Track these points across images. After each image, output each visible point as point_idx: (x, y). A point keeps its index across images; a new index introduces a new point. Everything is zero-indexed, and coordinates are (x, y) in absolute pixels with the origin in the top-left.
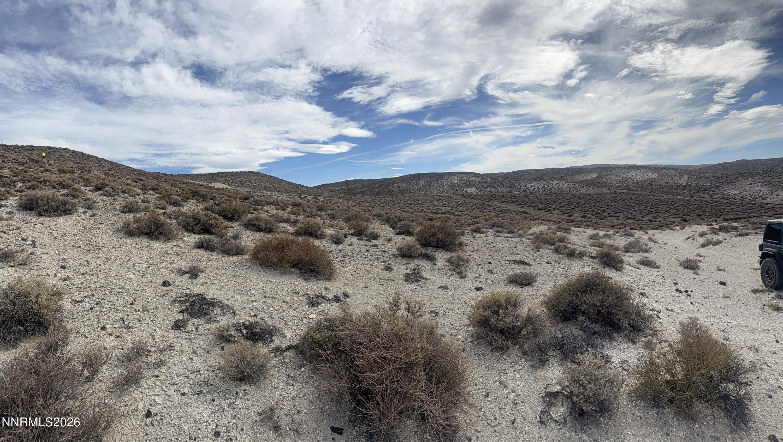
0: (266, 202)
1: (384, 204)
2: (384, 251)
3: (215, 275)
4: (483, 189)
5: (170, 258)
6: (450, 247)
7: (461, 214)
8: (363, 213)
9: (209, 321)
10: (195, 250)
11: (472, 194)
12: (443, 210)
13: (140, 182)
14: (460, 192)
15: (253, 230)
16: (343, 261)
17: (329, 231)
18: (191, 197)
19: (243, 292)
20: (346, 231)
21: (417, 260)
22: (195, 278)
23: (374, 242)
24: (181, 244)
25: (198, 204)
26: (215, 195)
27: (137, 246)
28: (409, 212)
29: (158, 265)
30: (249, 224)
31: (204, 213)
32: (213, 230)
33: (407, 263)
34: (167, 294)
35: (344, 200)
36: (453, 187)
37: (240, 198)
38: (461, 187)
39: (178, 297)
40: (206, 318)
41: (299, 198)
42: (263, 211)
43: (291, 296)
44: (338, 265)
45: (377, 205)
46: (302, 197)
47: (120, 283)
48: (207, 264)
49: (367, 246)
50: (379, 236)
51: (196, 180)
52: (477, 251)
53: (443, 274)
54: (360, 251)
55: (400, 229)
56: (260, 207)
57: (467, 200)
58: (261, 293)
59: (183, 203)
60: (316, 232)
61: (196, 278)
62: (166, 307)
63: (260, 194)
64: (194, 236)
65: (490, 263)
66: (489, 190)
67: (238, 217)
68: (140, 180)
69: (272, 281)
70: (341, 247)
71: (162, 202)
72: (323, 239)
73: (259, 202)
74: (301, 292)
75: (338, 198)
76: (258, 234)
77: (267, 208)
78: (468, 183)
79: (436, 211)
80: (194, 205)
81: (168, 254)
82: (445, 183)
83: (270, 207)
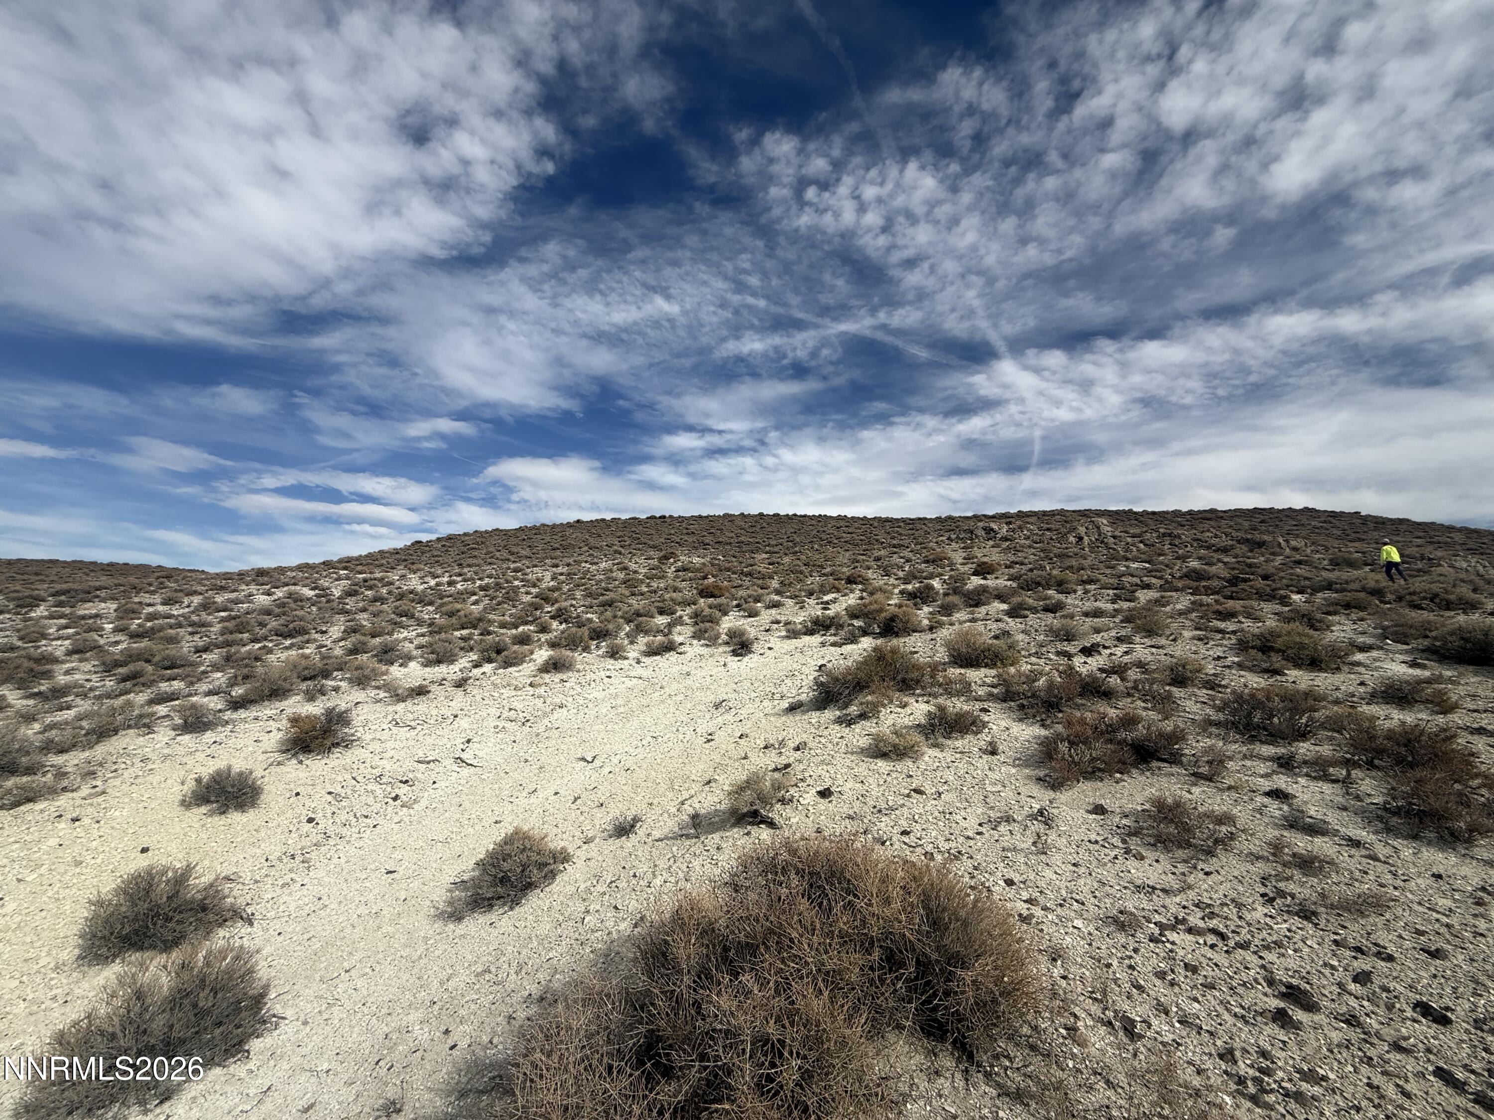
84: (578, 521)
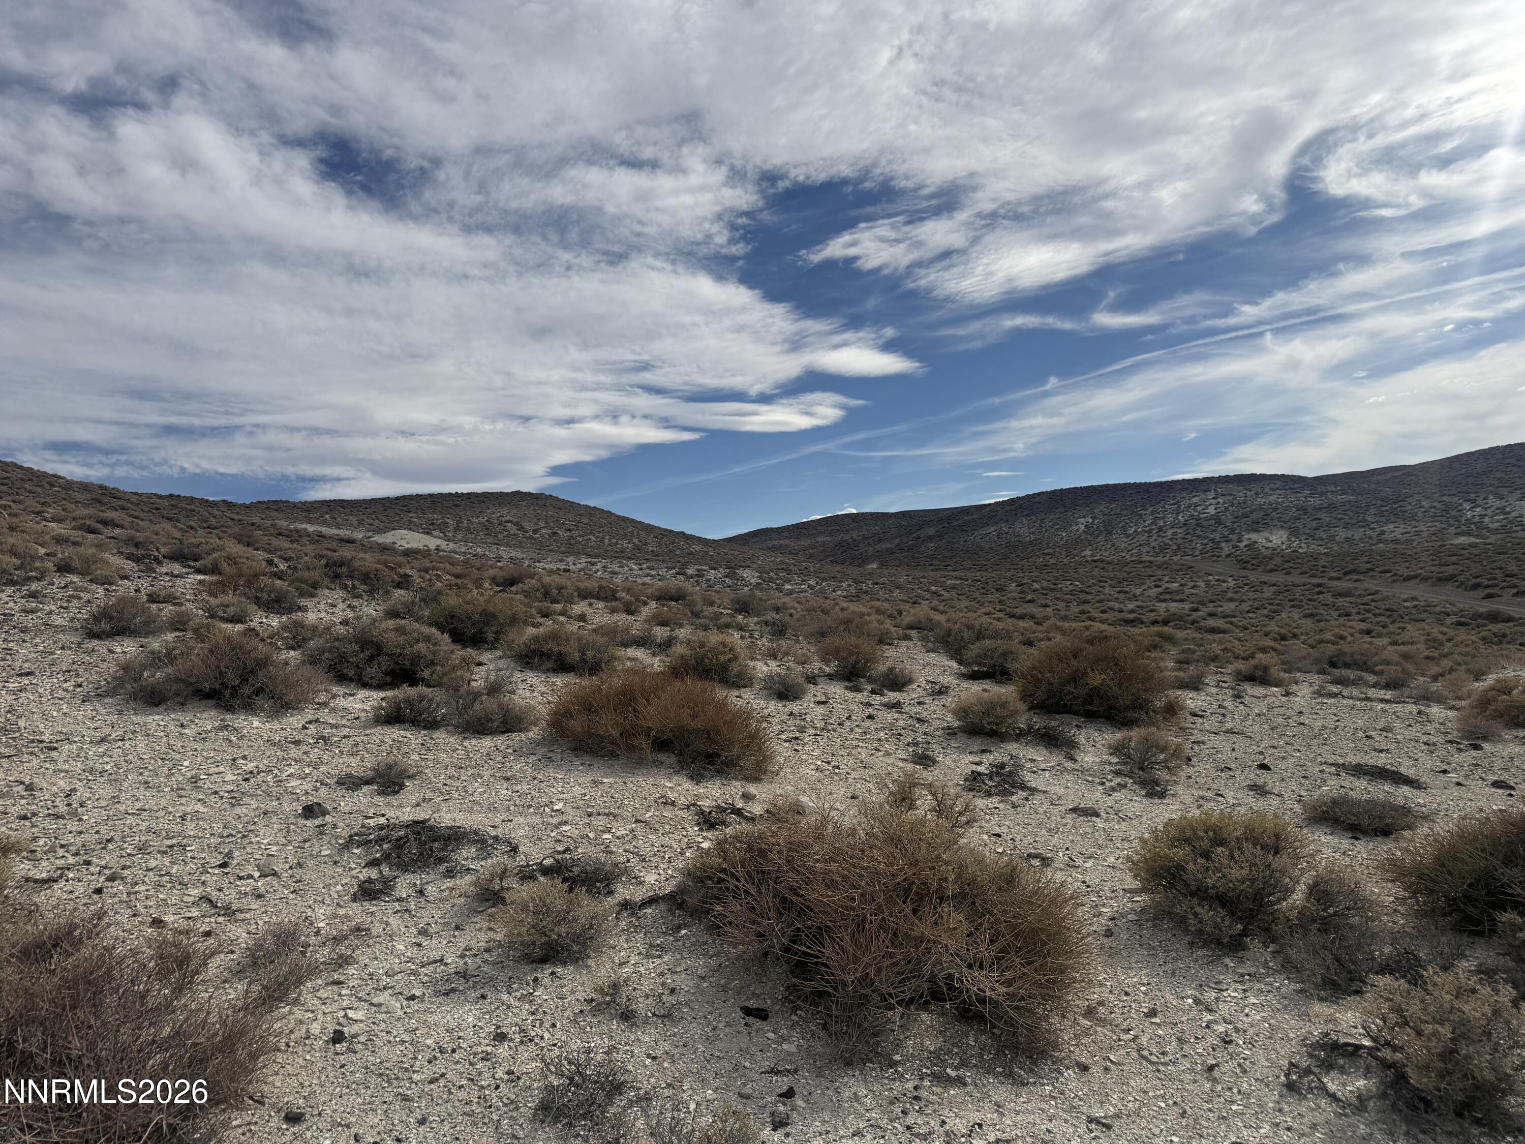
0: (578, 589)
1: (954, 594)
2: (919, 720)
3: (449, 782)
4: (1320, 533)
5: (305, 753)
6: (1130, 714)
7: (1227, 626)
8: (875, 617)
9: (450, 874)
10: (378, 730)
11: (1275, 552)
12: (1162, 610)
13: (109, 532)
14: (1226, 548)
15: (544, 668)
16: (796, 738)
17: (765, 668)
18: (327, 581)
19: (532, 810)
20: (816, 665)
21: (1015, 746)
22: (395, 793)
23: (893, 696)
24: (325, 715)
25: (356, 603)
26: (408, 572)
27: (187, 731)
28: (1033, 617)
29: (276, 771)
30: (533, 652)
31: (391, 623)
32: (426, 674)
33: (984, 751)
34: (321, 833)
35: (824, 579)
36: (1198, 532)
37: (494, 581)
38: (1232, 532)
39: (356, 834)
40: (443, 867)
41: (681, 577)
42: (570, 617)
43: (656, 810)
44: (781, 750)
45: (928, 596)
46: (690, 571)
47: (164, 824)
48: (422, 759)
49: (871, 705)
50: (910, 681)
51: (325, 523)
52: (1230, 732)
53: (1093, 782)
54: (849, 718)
55: (980, 664)
56: (558, 607)
57: (1253, 577)
58: (578, 808)
59: (303, 602)
60: (725, 667)
61: (398, 792)
62: (327, 859)
63: (553, 566)
64: (362, 694)
65: (1264, 767)
66: (1341, 534)
67: (497, 633)
68: (105, 523)
69: (605, 780)
70: (795, 707)
71: (229, 598)
72: (745, 686)
73: (555, 591)
74: (680, 801)
75: (804, 574)
76: (560, 681)
77: (579, 608)
78: (1258, 515)
79: (1132, 616)
80: (341, 606)
81: (297, 743)
82: (1170, 518)
83: (590, 605)
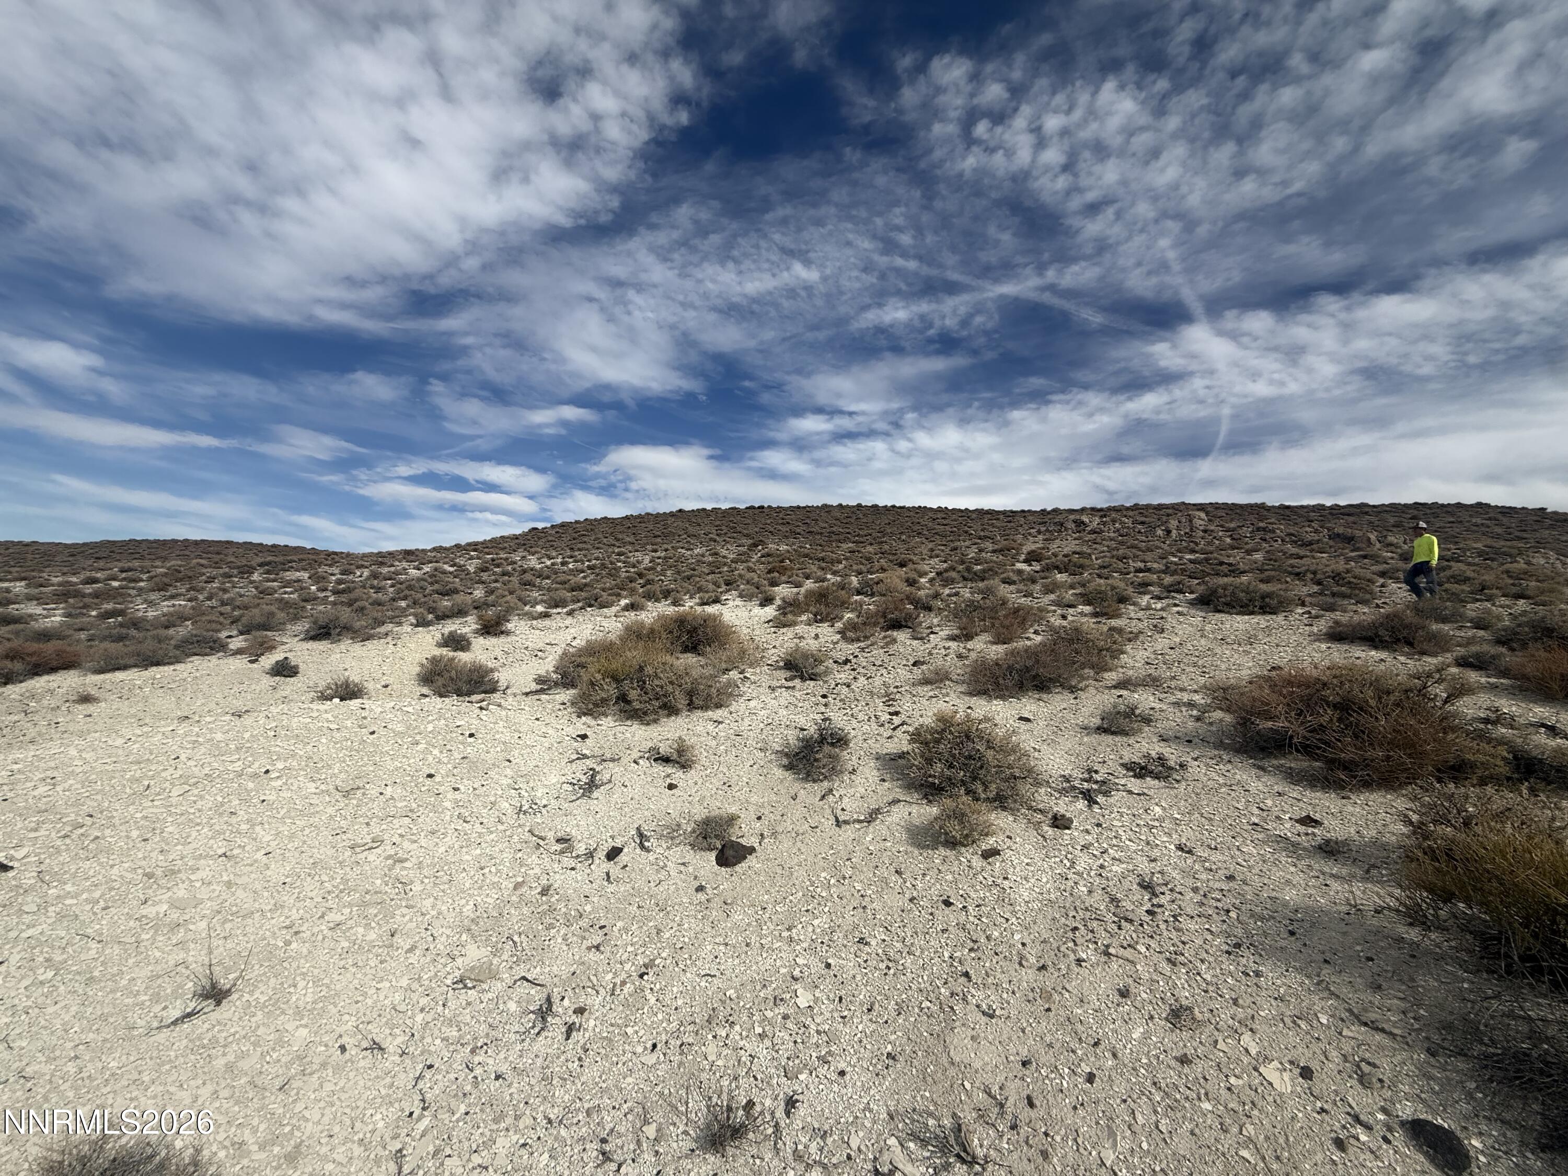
84: (680, 511)
